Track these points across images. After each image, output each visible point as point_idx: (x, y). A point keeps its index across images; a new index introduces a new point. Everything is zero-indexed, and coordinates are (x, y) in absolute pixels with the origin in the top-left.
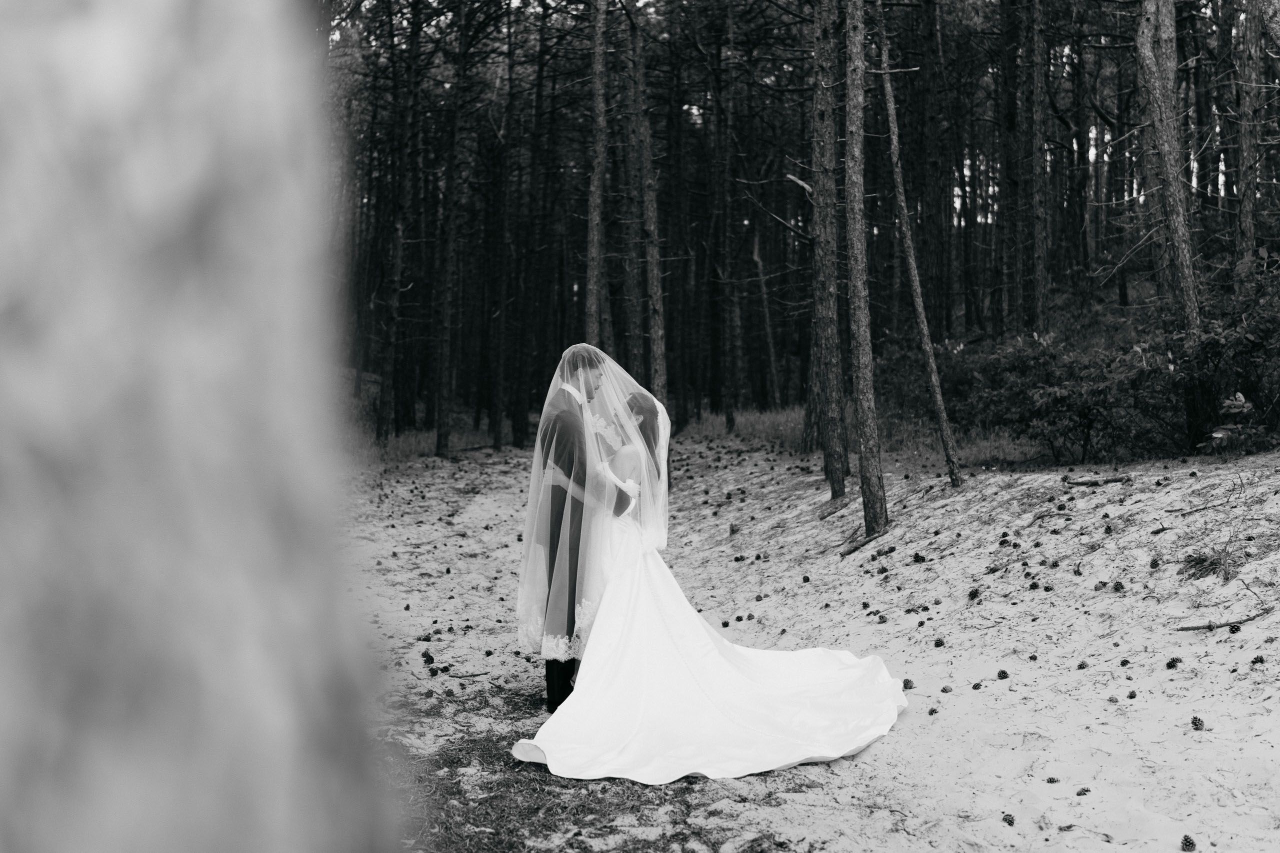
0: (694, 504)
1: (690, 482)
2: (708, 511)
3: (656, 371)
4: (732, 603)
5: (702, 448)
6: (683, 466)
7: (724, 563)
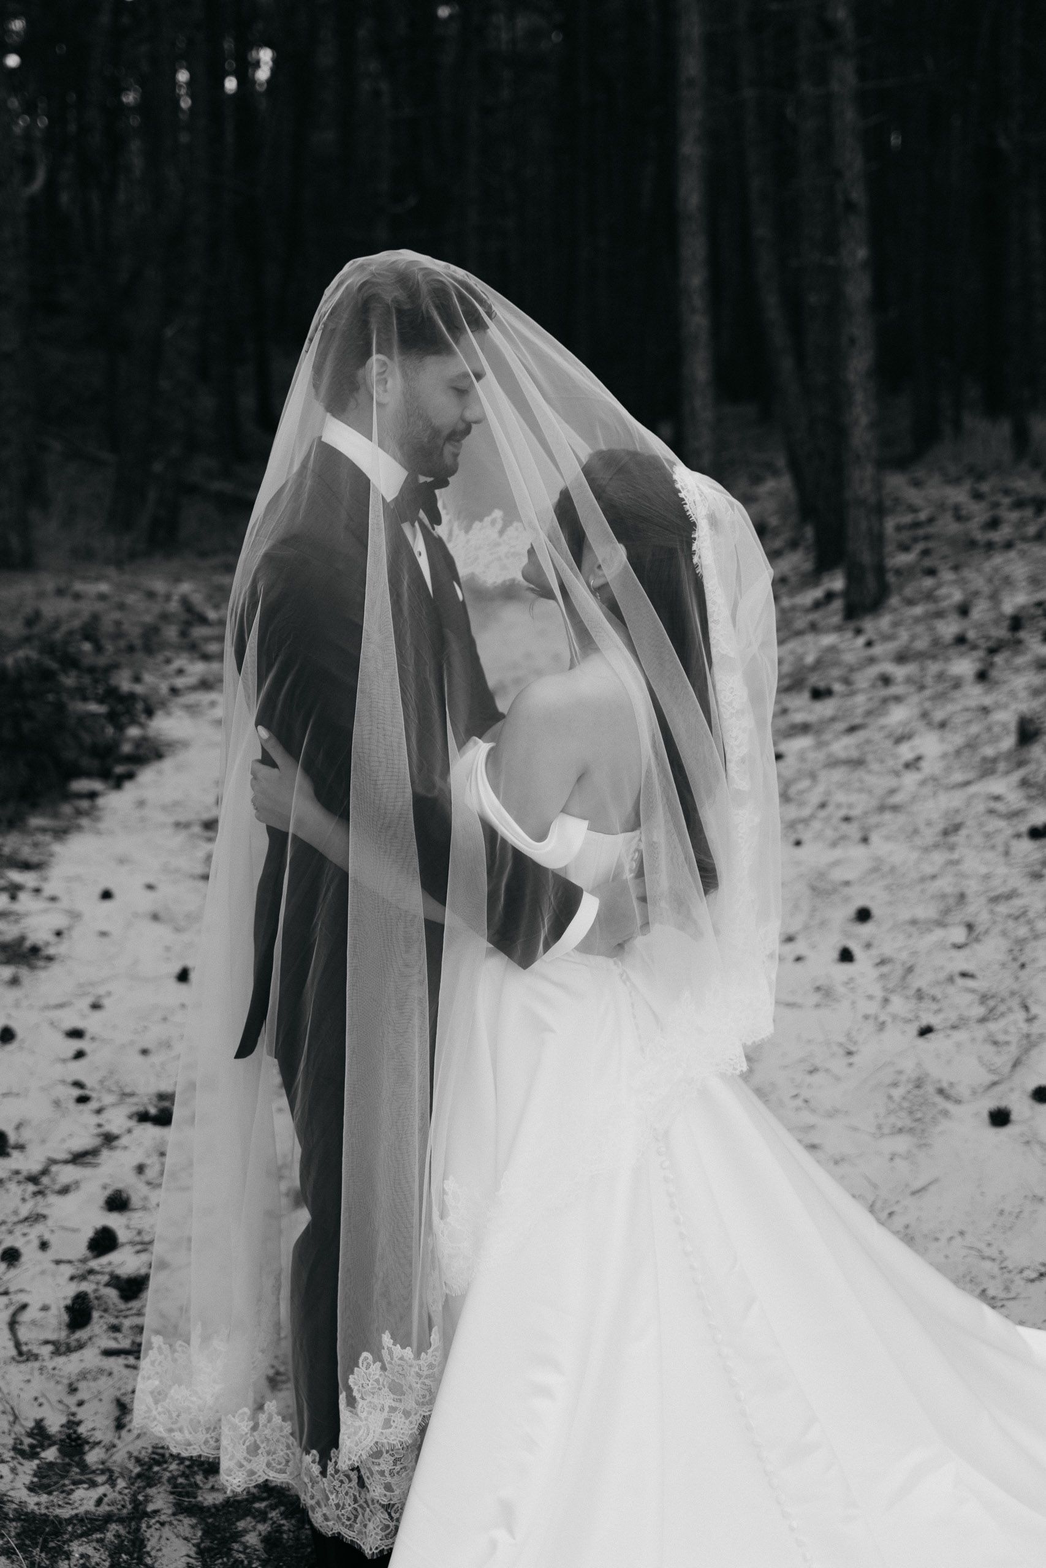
0: (936, 642)
1: (928, 582)
2: (964, 666)
3: (852, 341)
4: (1021, 1015)
5: (958, 495)
6: (916, 540)
7: (999, 840)
